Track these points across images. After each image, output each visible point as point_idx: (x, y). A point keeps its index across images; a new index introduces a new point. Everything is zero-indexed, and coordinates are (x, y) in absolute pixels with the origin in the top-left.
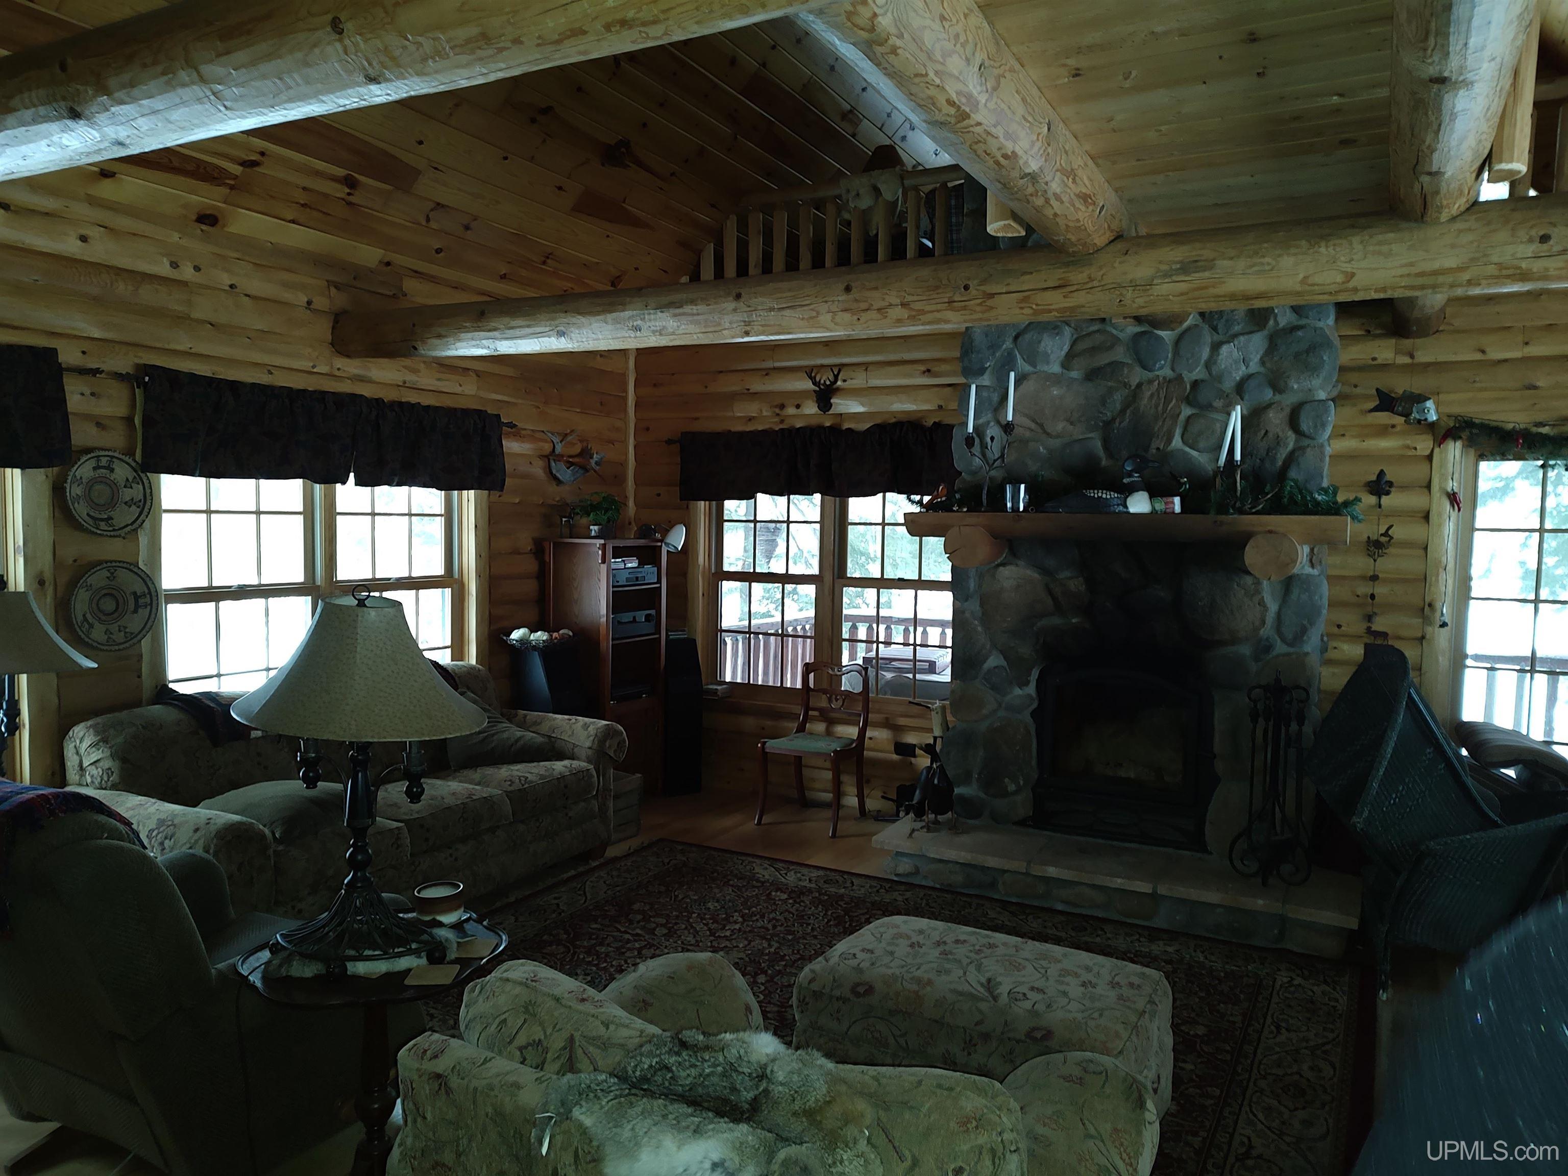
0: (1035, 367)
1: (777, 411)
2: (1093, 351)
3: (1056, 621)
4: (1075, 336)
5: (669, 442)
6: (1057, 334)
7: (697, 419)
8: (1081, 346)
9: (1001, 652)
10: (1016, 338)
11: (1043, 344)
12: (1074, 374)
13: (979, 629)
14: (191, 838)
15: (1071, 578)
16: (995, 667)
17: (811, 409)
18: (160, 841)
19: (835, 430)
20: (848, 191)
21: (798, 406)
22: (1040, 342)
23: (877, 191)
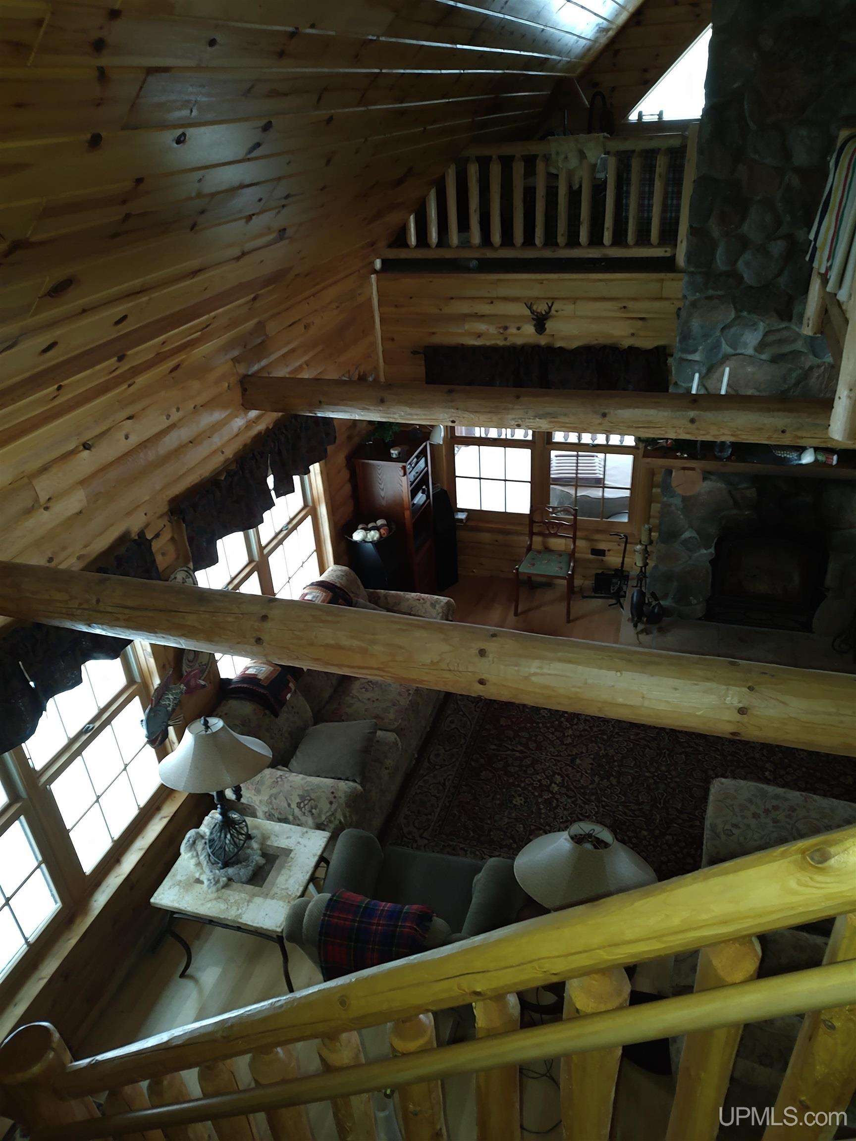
0: (735, 349)
1: (501, 331)
2: (780, 342)
3: (735, 512)
4: (767, 330)
5: (414, 353)
6: (755, 330)
7: (434, 333)
8: (771, 338)
9: (696, 531)
10: (723, 329)
11: (744, 337)
12: (764, 357)
13: (682, 517)
14: (330, 808)
15: (747, 488)
16: (690, 537)
17: (529, 329)
18: (308, 810)
19: (550, 349)
20: (558, 153)
21: (519, 329)
22: (742, 335)
23: (582, 155)
